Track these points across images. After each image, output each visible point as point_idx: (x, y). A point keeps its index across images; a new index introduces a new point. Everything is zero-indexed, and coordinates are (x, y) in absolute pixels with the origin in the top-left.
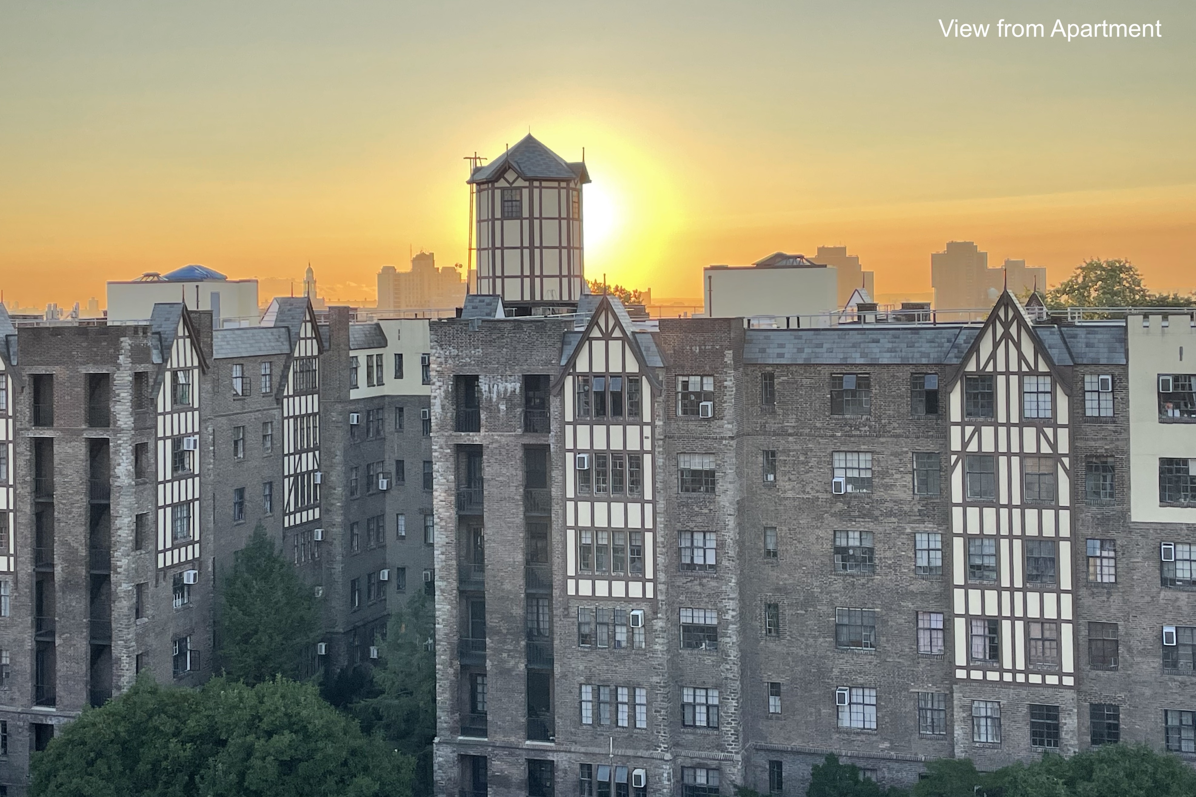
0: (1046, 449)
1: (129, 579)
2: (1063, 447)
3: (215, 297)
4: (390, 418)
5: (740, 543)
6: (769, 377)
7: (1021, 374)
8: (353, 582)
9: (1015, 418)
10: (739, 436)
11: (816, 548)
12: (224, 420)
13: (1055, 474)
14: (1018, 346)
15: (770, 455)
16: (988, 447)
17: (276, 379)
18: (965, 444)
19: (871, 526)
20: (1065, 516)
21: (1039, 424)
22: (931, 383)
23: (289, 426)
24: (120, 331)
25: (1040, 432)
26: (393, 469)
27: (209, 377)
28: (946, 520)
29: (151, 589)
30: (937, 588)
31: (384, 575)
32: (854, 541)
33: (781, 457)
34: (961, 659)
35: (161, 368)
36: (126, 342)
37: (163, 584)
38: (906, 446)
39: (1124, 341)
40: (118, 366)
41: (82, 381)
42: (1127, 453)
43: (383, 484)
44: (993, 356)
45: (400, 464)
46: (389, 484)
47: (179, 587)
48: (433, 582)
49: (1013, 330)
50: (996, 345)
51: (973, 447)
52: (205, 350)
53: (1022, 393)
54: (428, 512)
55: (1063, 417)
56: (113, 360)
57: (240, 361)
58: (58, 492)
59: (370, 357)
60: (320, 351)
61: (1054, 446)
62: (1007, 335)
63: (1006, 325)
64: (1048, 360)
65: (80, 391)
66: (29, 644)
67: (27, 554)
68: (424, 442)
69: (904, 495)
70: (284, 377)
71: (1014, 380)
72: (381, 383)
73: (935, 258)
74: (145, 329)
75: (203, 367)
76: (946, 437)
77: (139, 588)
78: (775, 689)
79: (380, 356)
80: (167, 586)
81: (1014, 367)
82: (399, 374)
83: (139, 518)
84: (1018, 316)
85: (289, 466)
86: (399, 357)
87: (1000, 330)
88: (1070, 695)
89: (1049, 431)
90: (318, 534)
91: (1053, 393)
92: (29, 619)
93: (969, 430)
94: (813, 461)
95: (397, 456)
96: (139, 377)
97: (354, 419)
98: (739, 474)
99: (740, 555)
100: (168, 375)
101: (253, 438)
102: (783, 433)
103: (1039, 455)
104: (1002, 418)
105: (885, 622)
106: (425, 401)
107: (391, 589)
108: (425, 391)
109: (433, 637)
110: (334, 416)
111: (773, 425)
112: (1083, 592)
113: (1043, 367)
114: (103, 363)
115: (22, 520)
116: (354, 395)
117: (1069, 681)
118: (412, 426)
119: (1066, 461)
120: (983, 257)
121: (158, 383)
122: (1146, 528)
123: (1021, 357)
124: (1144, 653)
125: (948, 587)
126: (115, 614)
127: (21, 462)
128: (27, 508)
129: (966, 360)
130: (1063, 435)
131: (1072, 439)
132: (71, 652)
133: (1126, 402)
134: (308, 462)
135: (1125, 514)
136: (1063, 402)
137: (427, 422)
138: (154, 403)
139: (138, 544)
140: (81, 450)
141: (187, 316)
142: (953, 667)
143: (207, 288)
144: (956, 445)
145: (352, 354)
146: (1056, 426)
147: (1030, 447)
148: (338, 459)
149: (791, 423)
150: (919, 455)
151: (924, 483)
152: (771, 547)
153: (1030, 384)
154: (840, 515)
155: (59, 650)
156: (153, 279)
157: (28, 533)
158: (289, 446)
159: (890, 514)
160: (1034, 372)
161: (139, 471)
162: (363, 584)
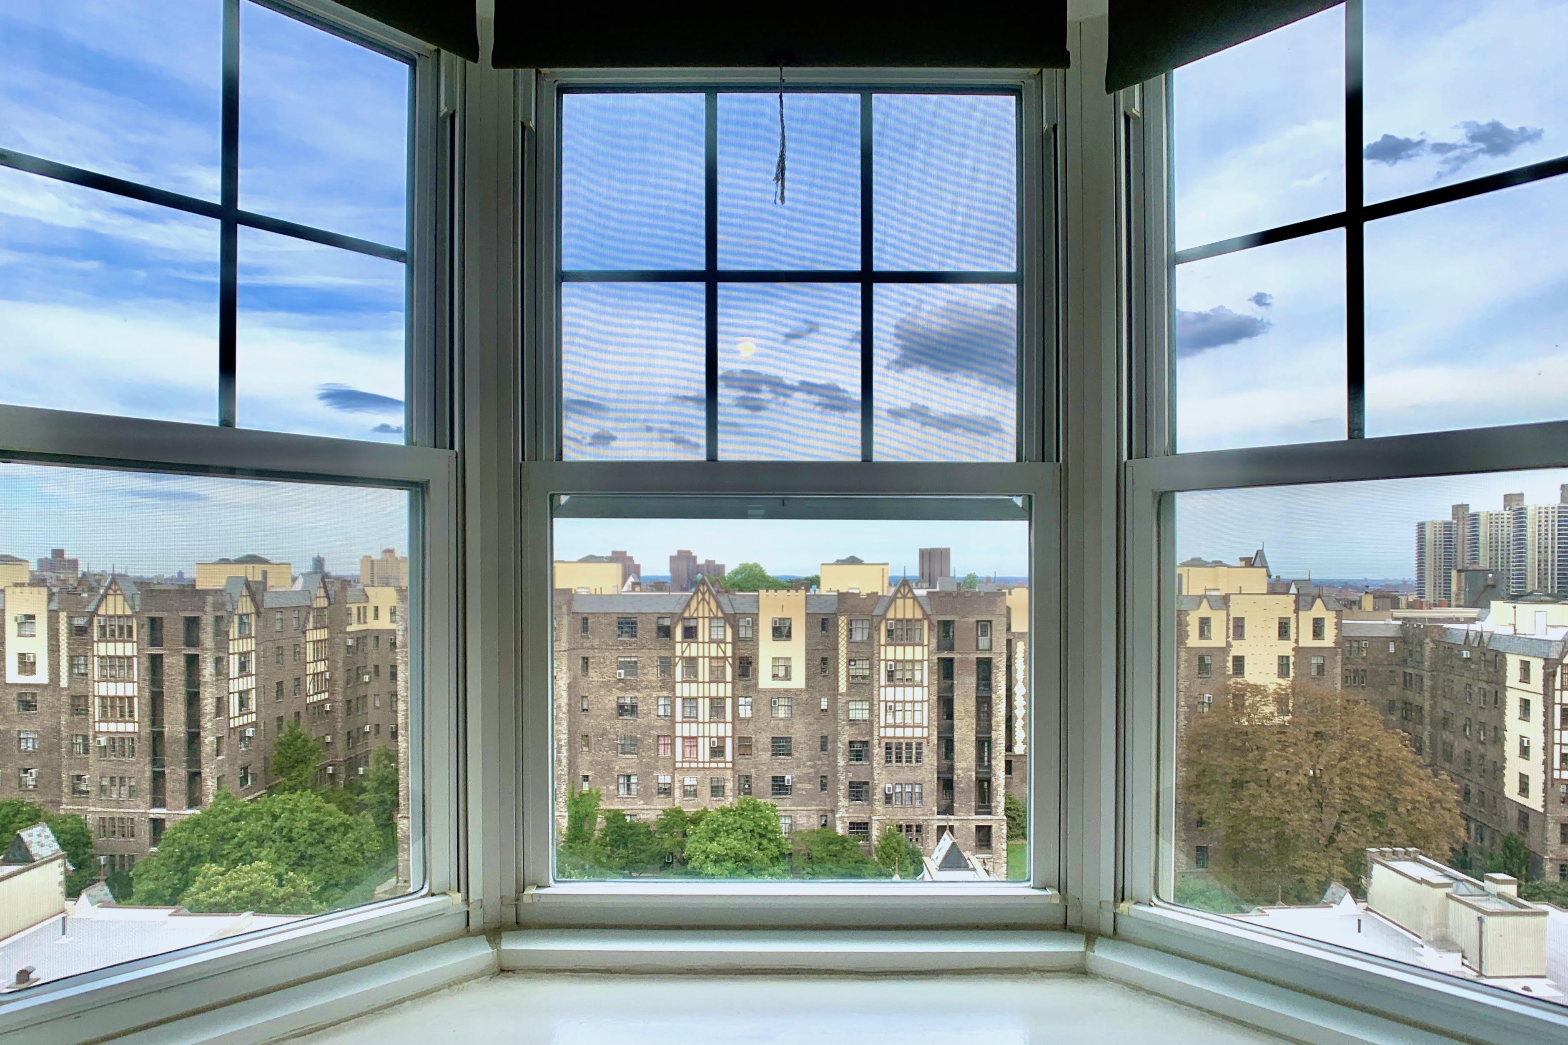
0: (721, 654)
1: (213, 734)
2: (729, 653)
3: (265, 573)
4: (371, 642)
5: (569, 705)
6: (585, 620)
7: (710, 618)
8: (349, 733)
9: (707, 640)
10: (570, 650)
11: (607, 707)
12: (270, 645)
13: (724, 667)
14: (709, 604)
15: (586, 660)
16: (694, 654)
17: (302, 621)
18: (683, 652)
19: (636, 694)
20: (729, 686)
21: (718, 642)
22: (667, 622)
23: (310, 647)
24: (206, 592)
25: (718, 646)
26: (372, 670)
27: (261, 619)
28: (673, 690)
29: (226, 739)
30: (668, 724)
31: (367, 728)
32: (628, 701)
33: (591, 660)
34: (679, 757)
35: (231, 614)
36: (210, 599)
37: (233, 737)
38: (655, 654)
39: (758, 602)
40: (205, 613)
41: (182, 622)
42: (757, 655)
43: (366, 678)
44: (697, 609)
45: (377, 667)
46: (370, 678)
47: (243, 738)
48: (396, 732)
49: (707, 596)
50: (698, 603)
51: (686, 654)
52: (259, 603)
53: (710, 627)
54: (395, 694)
55: (729, 639)
56: (202, 609)
57: (279, 610)
58: (166, 684)
59: (359, 609)
60: (330, 604)
61: (724, 653)
62: (703, 599)
63: (703, 594)
64: (723, 611)
65: (181, 627)
66: (148, 774)
67: (147, 721)
68: (391, 655)
69: (654, 678)
70: (307, 619)
71: (707, 620)
72: (365, 622)
73: (672, 558)
74: (221, 591)
75: (258, 613)
76: (674, 649)
77: (219, 739)
78: (586, 778)
79: (365, 607)
80: (236, 738)
81: (706, 615)
82: (376, 617)
83: (219, 700)
84: (709, 590)
85: (310, 669)
86: (376, 608)
87: (700, 596)
88: (730, 772)
89: (722, 645)
90: (328, 707)
91: (725, 627)
92: (148, 759)
93: (685, 645)
94: (608, 662)
95: (375, 663)
96: (218, 619)
97: (350, 642)
98: (569, 670)
99: (569, 711)
100: (236, 619)
101: (289, 653)
102: (592, 648)
103: (717, 658)
104: (700, 639)
105: (642, 742)
106: (393, 632)
107: (371, 738)
108: (393, 626)
109: (397, 762)
110: (337, 640)
111: (587, 644)
112: (737, 722)
113: (720, 615)
114: (198, 610)
115: (144, 701)
116: (349, 629)
117: (729, 765)
118: (384, 645)
119: (730, 660)
120: (695, 558)
121: (231, 621)
122: (765, 691)
123: (710, 610)
124: (764, 750)
125: (674, 722)
126: (203, 754)
127: (142, 668)
128: (147, 694)
129: (684, 610)
130: (729, 647)
131: (734, 649)
132: (175, 777)
133: (757, 631)
134: (321, 667)
135: (756, 684)
136: (729, 631)
137: (394, 644)
138: (227, 633)
139: (218, 714)
140: (182, 662)
141: (248, 584)
142: (675, 762)
143: (259, 568)
144: (678, 653)
145: (348, 606)
146: (725, 643)
147: (713, 654)
148: (340, 664)
149: (596, 643)
150: (660, 657)
151: (663, 672)
152: (585, 707)
153: (715, 623)
154: (621, 689)
155: (168, 776)
156: (225, 561)
157: (147, 710)
158: (310, 657)
159: (646, 688)
160: (716, 617)
161: (218, 672)
162: (354, 734)
